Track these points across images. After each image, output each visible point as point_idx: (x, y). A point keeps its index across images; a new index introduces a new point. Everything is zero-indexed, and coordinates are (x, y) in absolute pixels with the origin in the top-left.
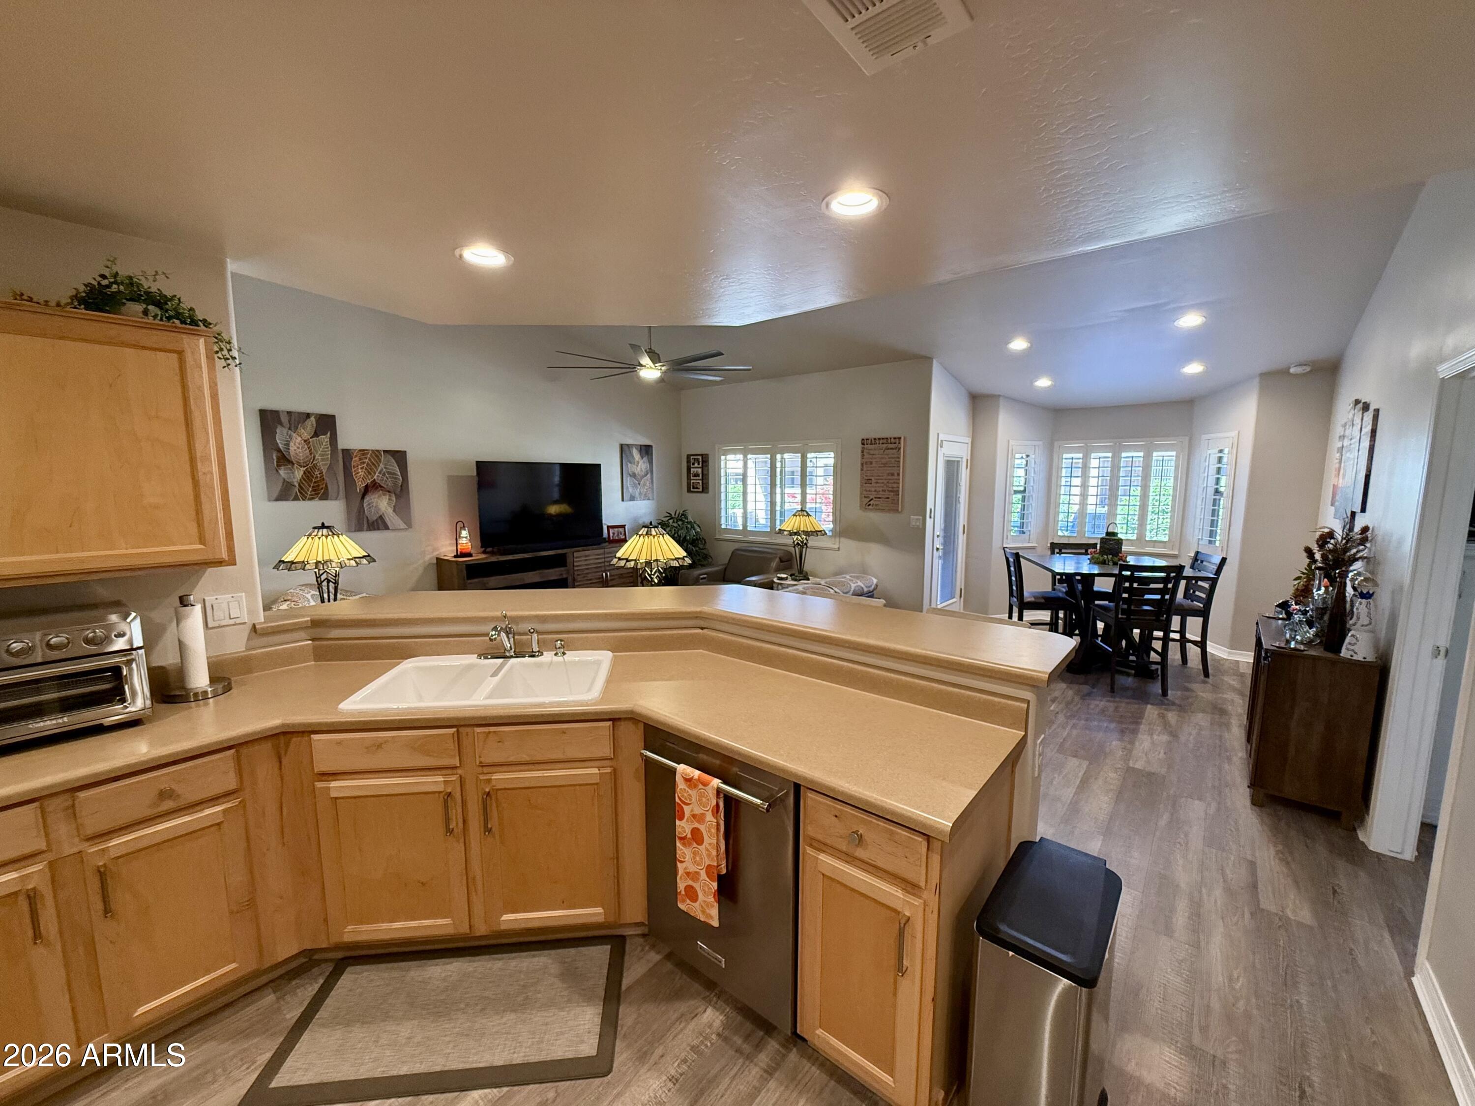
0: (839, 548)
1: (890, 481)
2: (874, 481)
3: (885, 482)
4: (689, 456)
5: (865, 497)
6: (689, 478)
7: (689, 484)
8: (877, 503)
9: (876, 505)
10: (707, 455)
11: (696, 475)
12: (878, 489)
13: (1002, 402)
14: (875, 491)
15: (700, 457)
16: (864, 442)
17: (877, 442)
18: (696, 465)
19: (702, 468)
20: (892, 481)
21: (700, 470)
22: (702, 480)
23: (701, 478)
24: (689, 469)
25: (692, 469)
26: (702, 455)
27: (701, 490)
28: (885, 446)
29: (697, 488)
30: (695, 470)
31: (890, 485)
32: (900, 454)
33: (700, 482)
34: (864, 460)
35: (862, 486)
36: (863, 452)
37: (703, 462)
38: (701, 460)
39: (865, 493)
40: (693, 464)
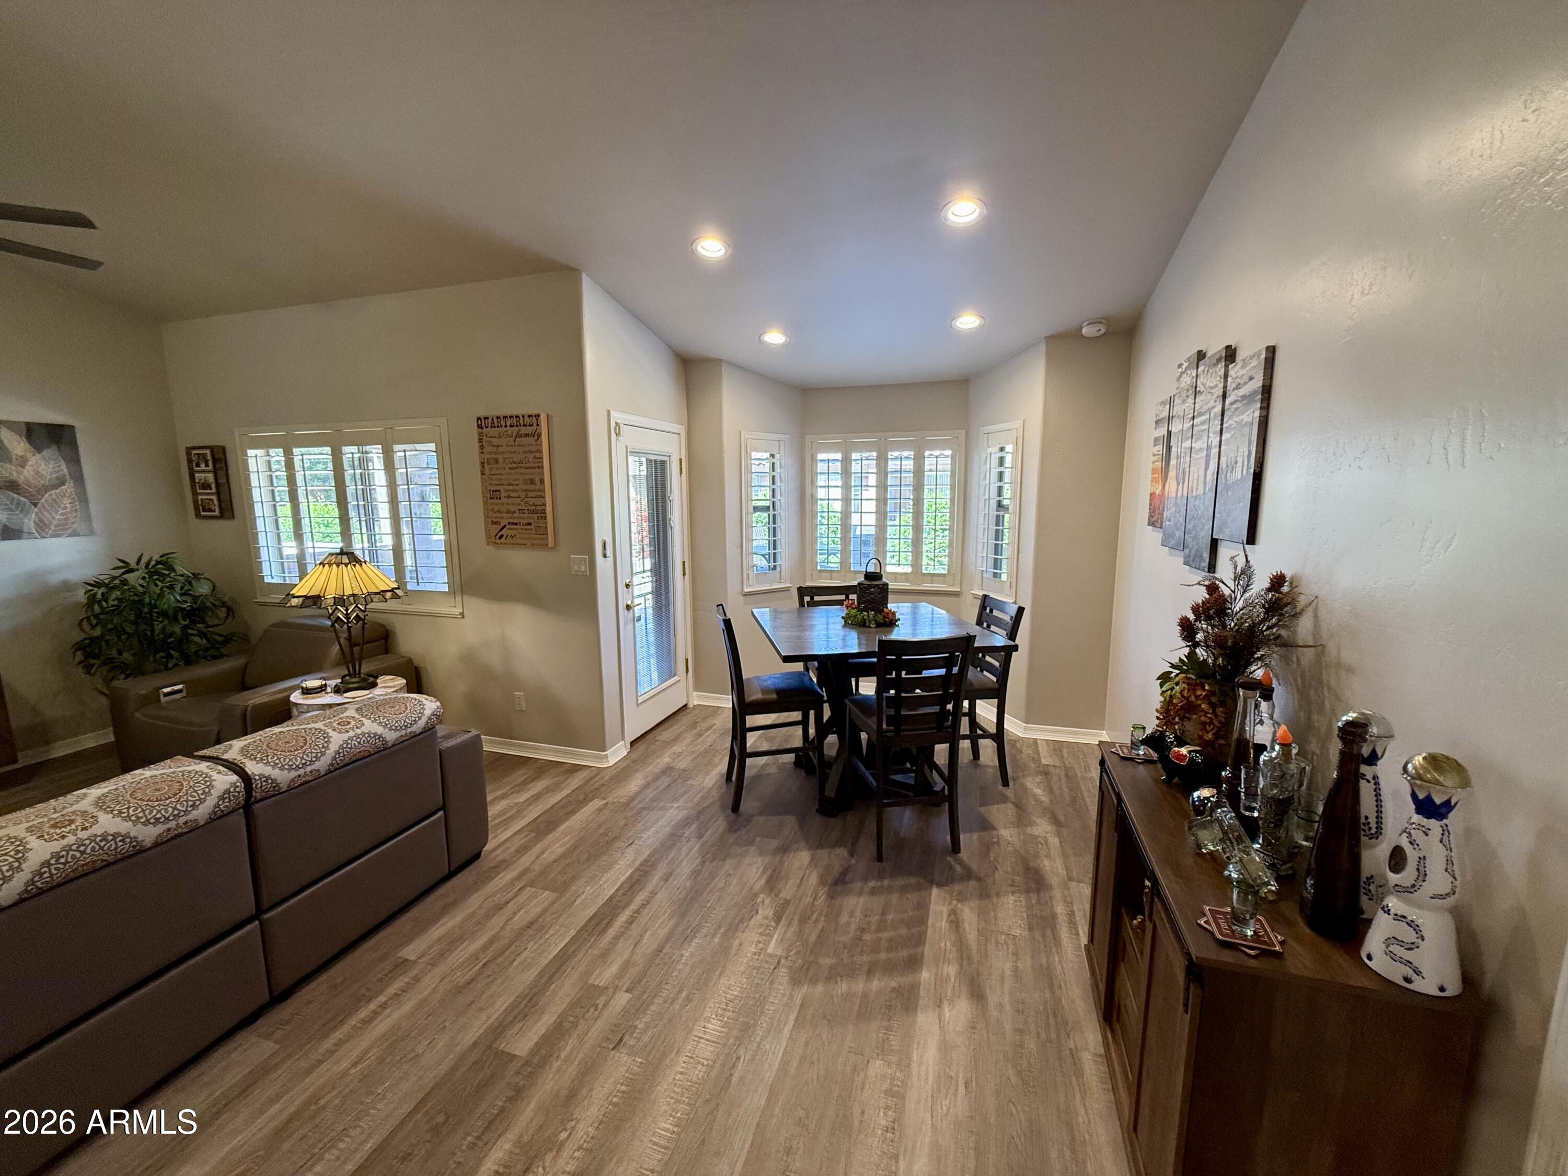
0: (462, 614)
1: (530, 495)
2: (503, 494)
3: (523, 495)
4: (189, 450)
5: (493, 523)
6: (195, 494)
7: (195, 502)
8: (510, 533)
9: (512, 537)
10: (224, 449)
11: (206, 486)
12: (512, 509)
13: (726, 372)
14: (508, 512)
15: (208, 452)
16: (482, 422)
17: (503, 423)
18: (203, 466)
19: (215, 472)
20: (534, 494)
21: (210, 477)
22: (218, 494)
23: (214, 490)
24: (192, 477)
25: (197, 475)
26: (211, 448)
27: (217, 513)
28: (515, 429)
29: (210, 510)
30: (203, 475)
31: (531, 501)
32: (541, 445)
33: (214, 498)
34: (486, 456)
35: (485, 503)
36: (480, 441)
37: (215, 460)
38: (209, 457)
39: (491, 514)
40: (198, 465)
